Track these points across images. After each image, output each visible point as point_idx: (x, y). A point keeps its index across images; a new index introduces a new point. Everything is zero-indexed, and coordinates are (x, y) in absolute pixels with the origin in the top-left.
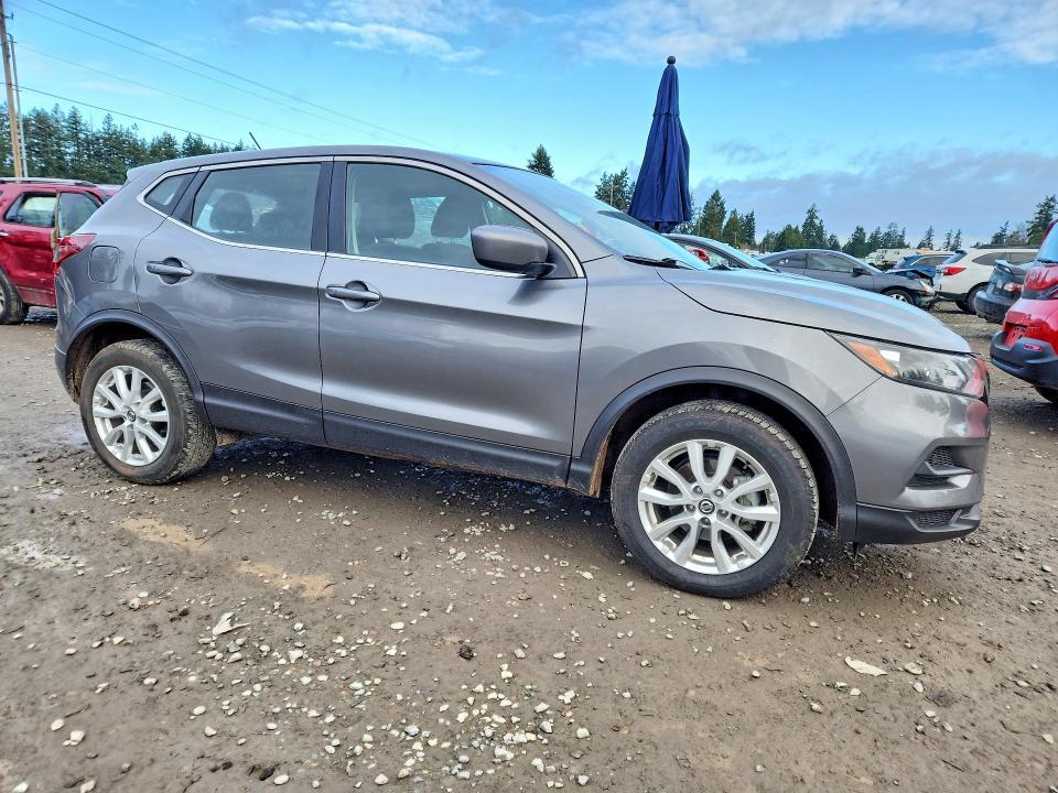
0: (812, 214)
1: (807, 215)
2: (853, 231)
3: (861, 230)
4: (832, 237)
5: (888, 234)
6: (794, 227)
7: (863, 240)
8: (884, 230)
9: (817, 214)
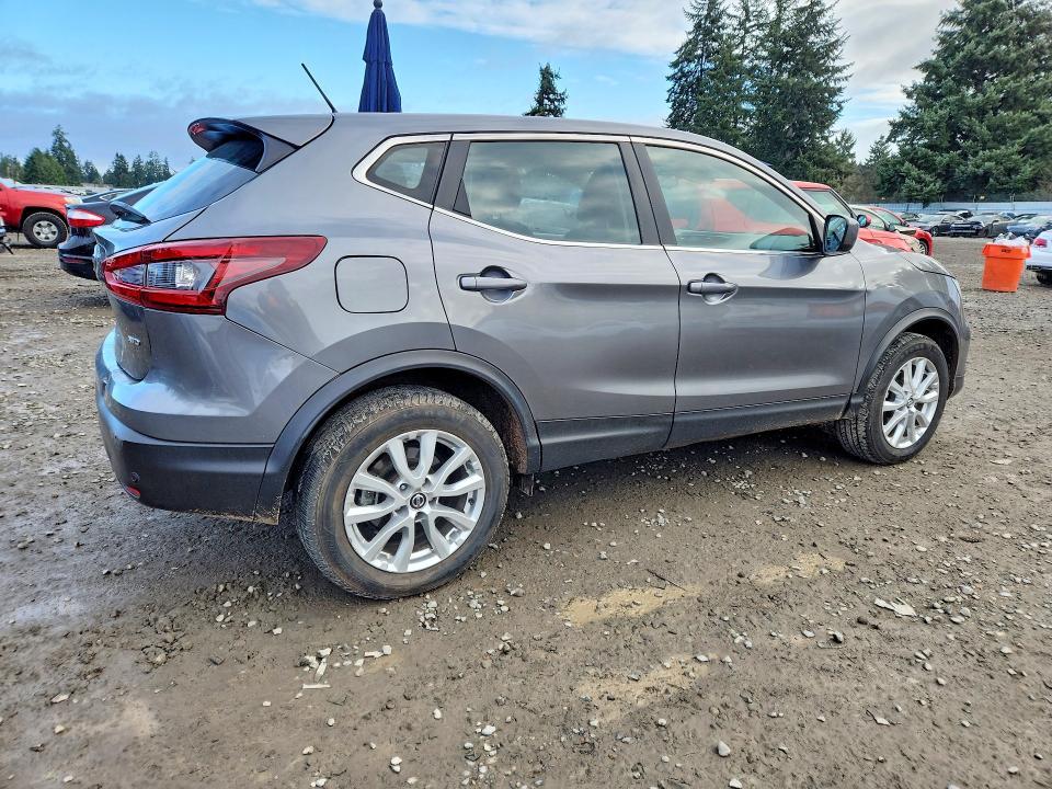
0: (59, 137)
1: (54, 138)
2: (114, 158)
3: (122, 157)
4: (87, 164)
5: (150, 163)
6: (43, 151)
7: (125, 170)
8: (145, 159)
9: (65, 137)
